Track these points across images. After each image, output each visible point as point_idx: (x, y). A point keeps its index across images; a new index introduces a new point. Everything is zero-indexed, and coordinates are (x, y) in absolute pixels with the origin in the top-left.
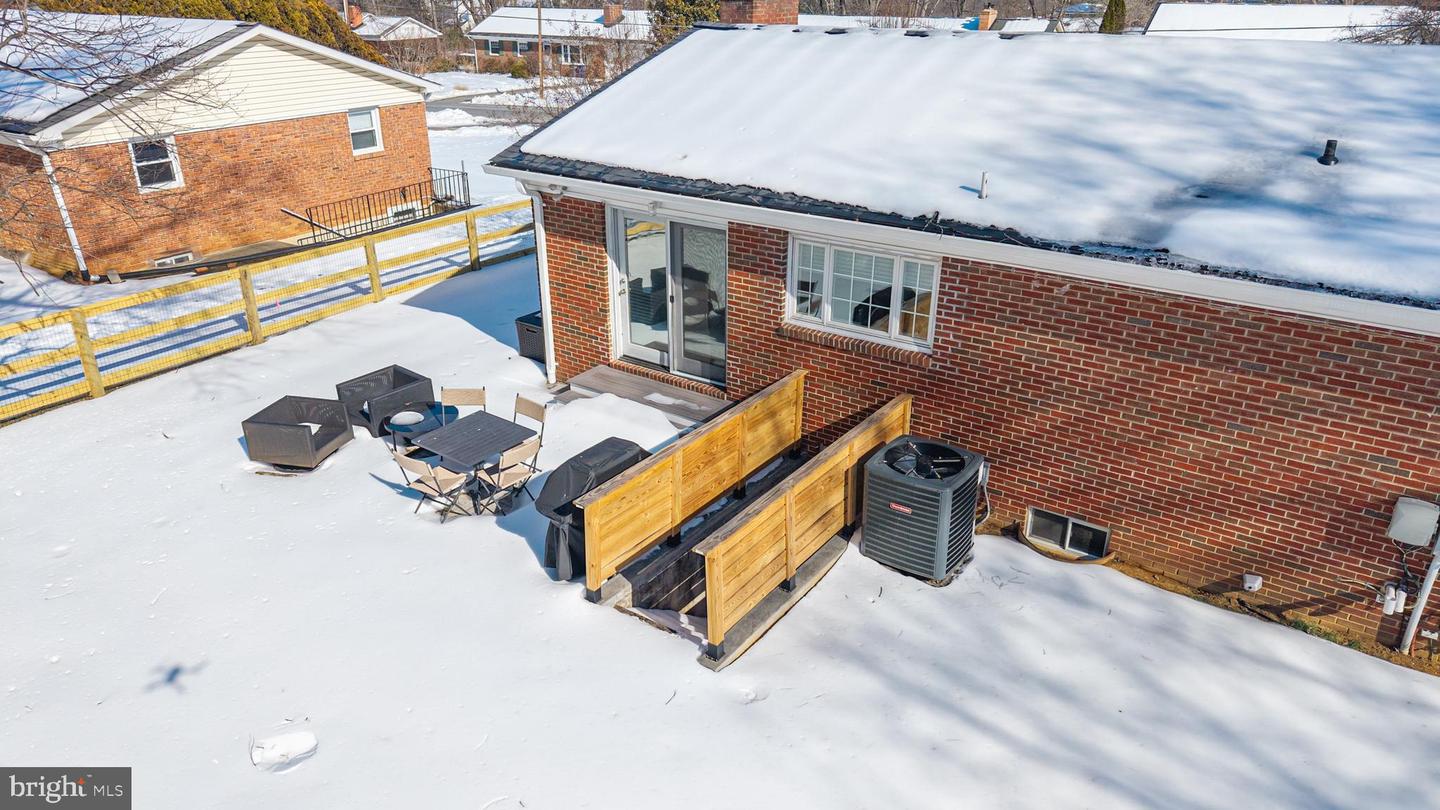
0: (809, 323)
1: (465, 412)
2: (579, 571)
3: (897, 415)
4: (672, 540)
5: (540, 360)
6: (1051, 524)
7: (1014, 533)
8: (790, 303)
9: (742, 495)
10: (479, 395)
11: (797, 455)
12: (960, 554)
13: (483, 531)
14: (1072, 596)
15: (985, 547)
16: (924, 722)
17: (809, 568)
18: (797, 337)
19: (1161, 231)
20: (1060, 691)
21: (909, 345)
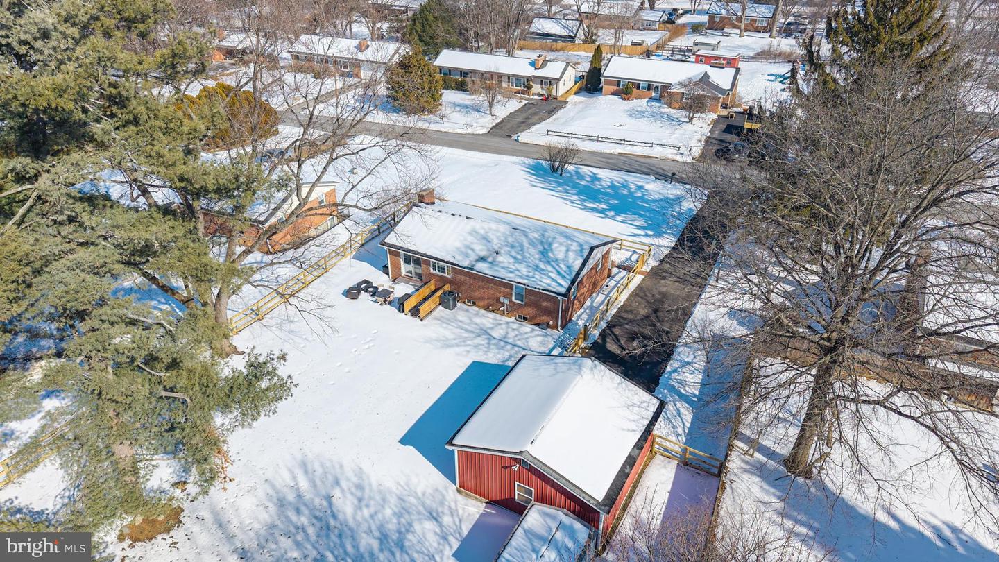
0: (434, 272)
1: (380, 289)
2: (403, 311)
3: (447, 287)
4: (415, 307)
5: (388, 274)
6: (469, 301)
7: (464, 303)
8: (431, 269)
9: (425, 299)
10: (383, 286)
11: (434, 292)
12: (455, 306)
13: (387, 307)
14: (467, 311)
15: (459, 304)
16: (445, 325)
17: (434, 309)
18: (433, 274)
19: (473, 266)
20: (461, 321)
21: (448, 276)
